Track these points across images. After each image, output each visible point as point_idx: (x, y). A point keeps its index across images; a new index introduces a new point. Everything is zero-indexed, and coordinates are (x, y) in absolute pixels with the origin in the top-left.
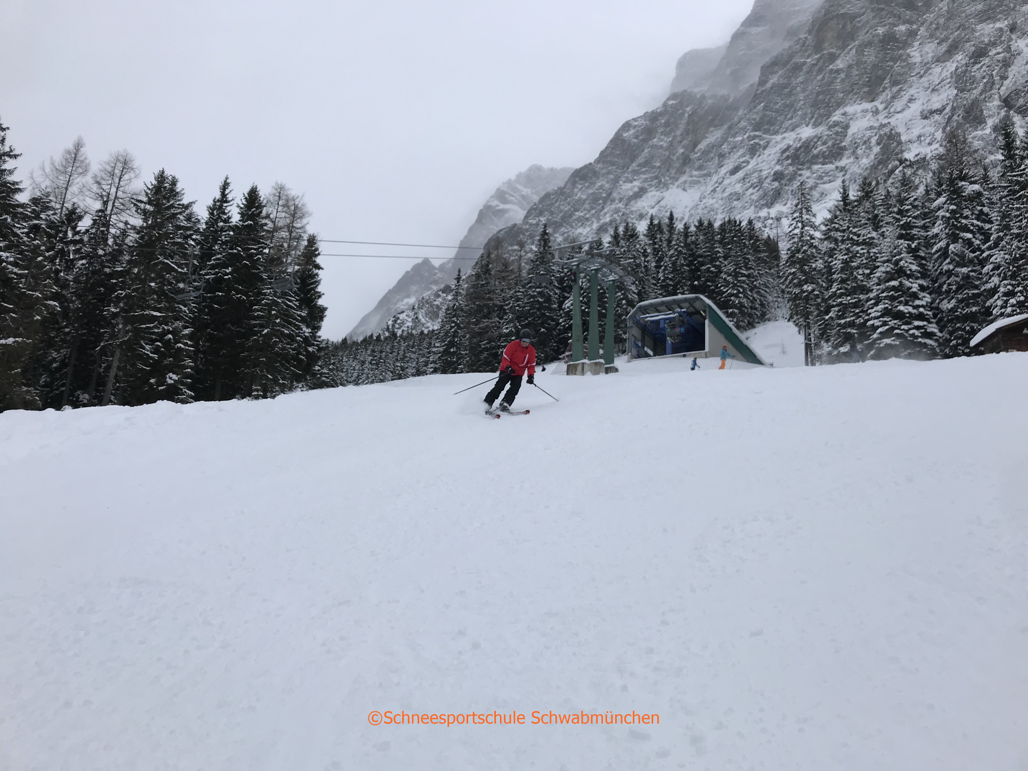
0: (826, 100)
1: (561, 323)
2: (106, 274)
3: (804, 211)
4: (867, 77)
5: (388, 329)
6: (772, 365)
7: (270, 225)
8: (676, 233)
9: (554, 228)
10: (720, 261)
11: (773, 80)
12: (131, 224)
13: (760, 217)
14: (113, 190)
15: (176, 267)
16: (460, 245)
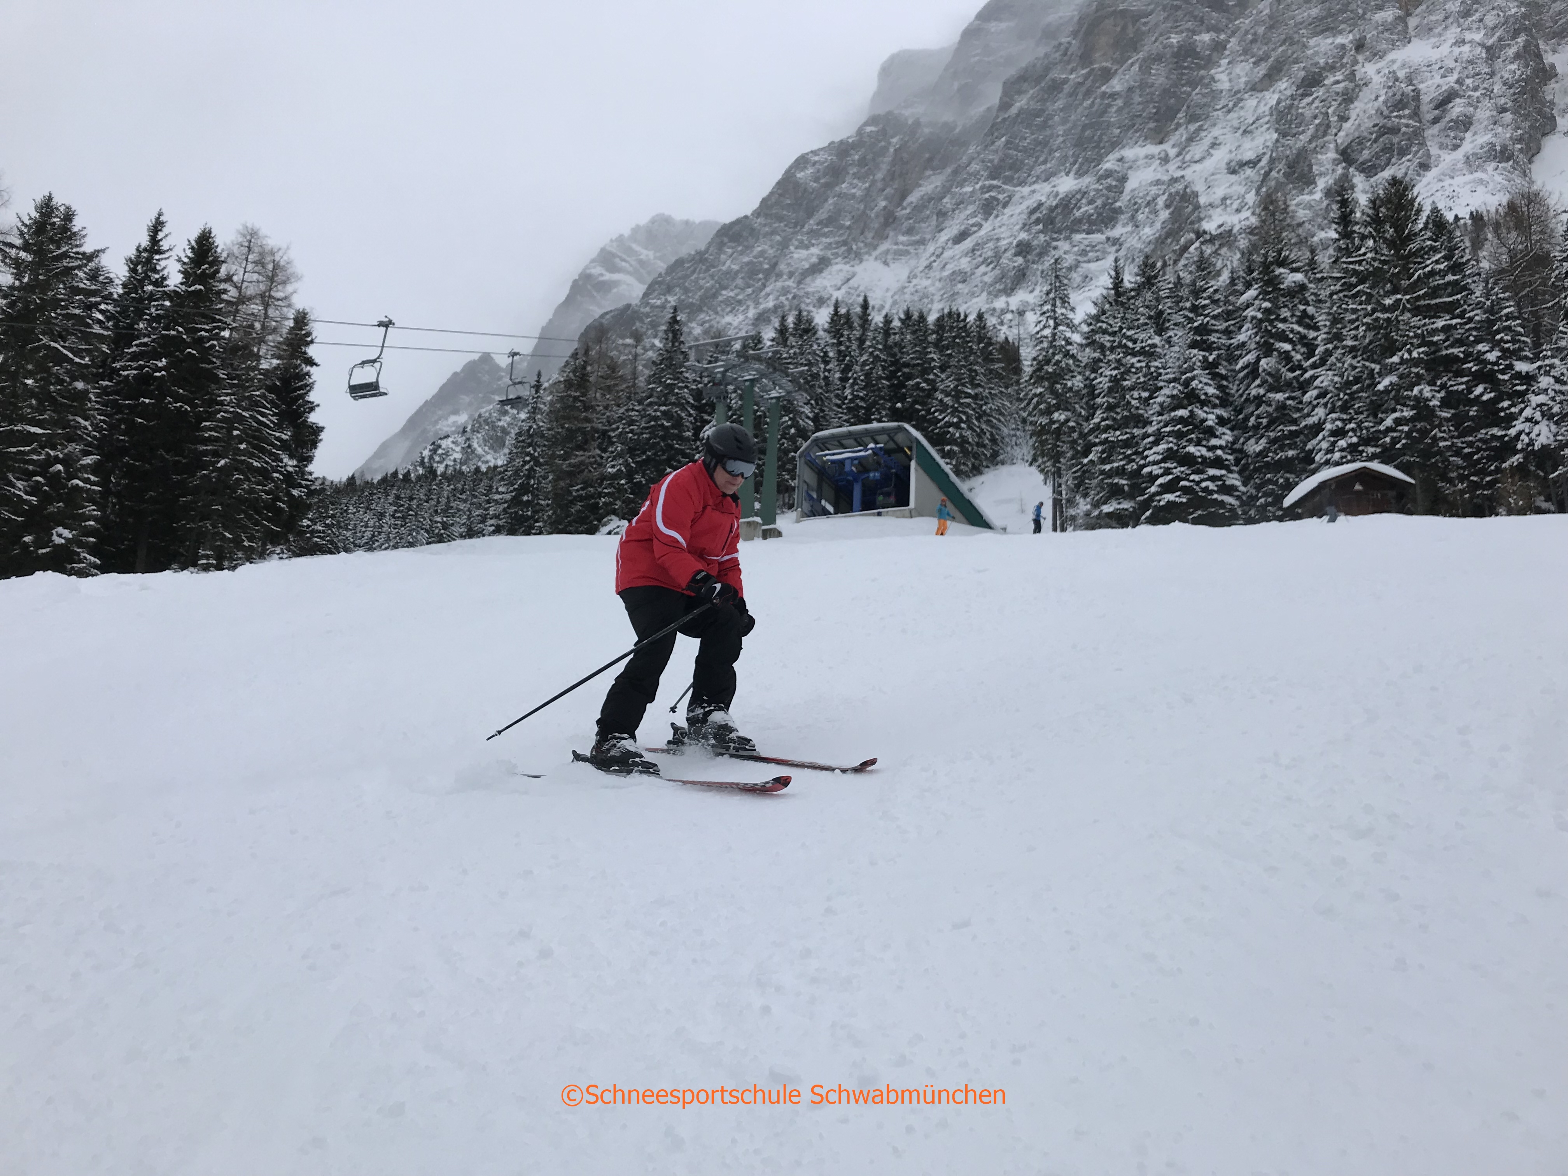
0: (1096, 138)
3: (1058, 303)
4: (1154, 107)
5: (422, 463)
6: (1005, 529)
7: (233, 293)
8: (872, 329)
9: (689, 313)
10: (935, 375)
11: (1021, 103)
13: (994, 309)
15: (71, 356)
16: (541, 334)
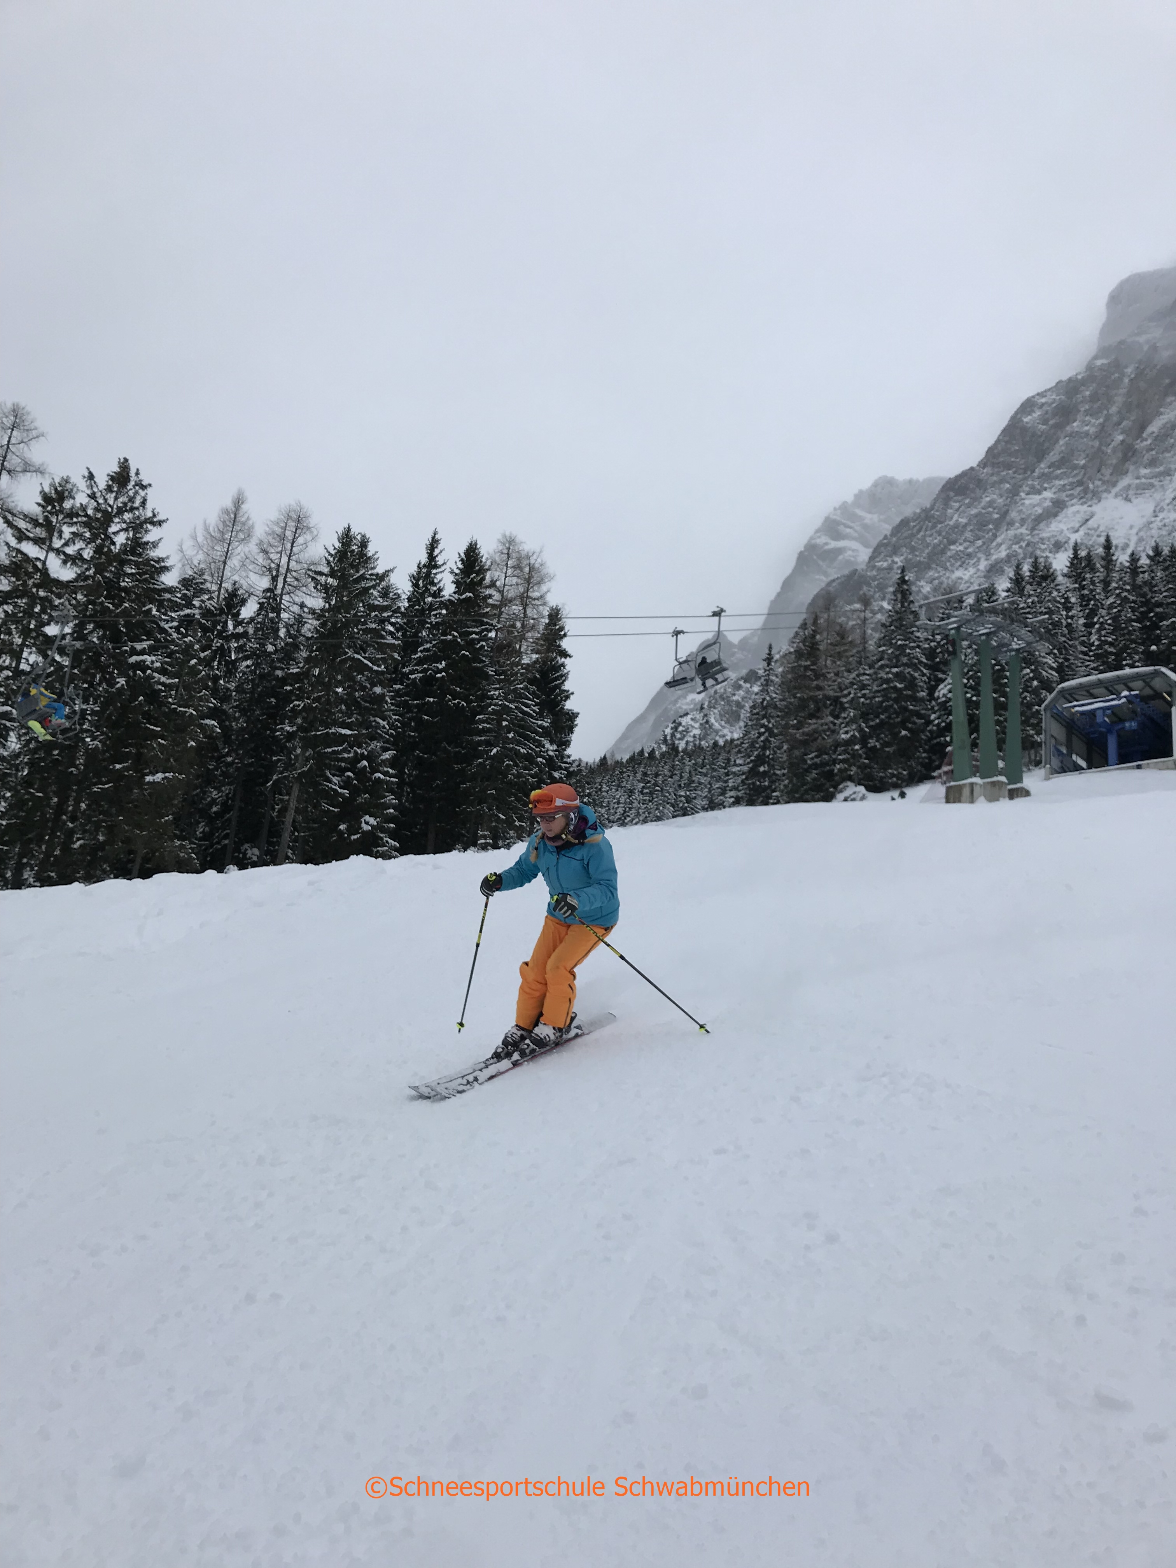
1: (933, 721)
2: (277, 678)
5: (665, 741)
7: (497, 596)
8: (1117, 569)
9: (917, 572)
12: (309, 606)
14: (284, 560)
15: (370, 665)
16: (770, 608)
